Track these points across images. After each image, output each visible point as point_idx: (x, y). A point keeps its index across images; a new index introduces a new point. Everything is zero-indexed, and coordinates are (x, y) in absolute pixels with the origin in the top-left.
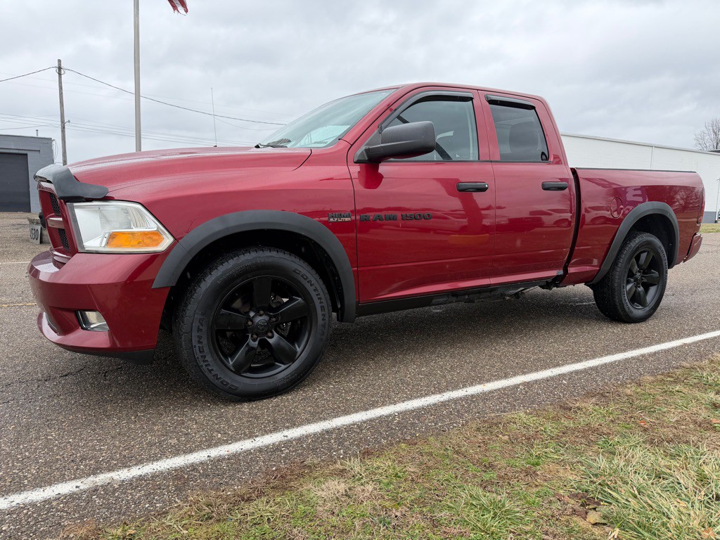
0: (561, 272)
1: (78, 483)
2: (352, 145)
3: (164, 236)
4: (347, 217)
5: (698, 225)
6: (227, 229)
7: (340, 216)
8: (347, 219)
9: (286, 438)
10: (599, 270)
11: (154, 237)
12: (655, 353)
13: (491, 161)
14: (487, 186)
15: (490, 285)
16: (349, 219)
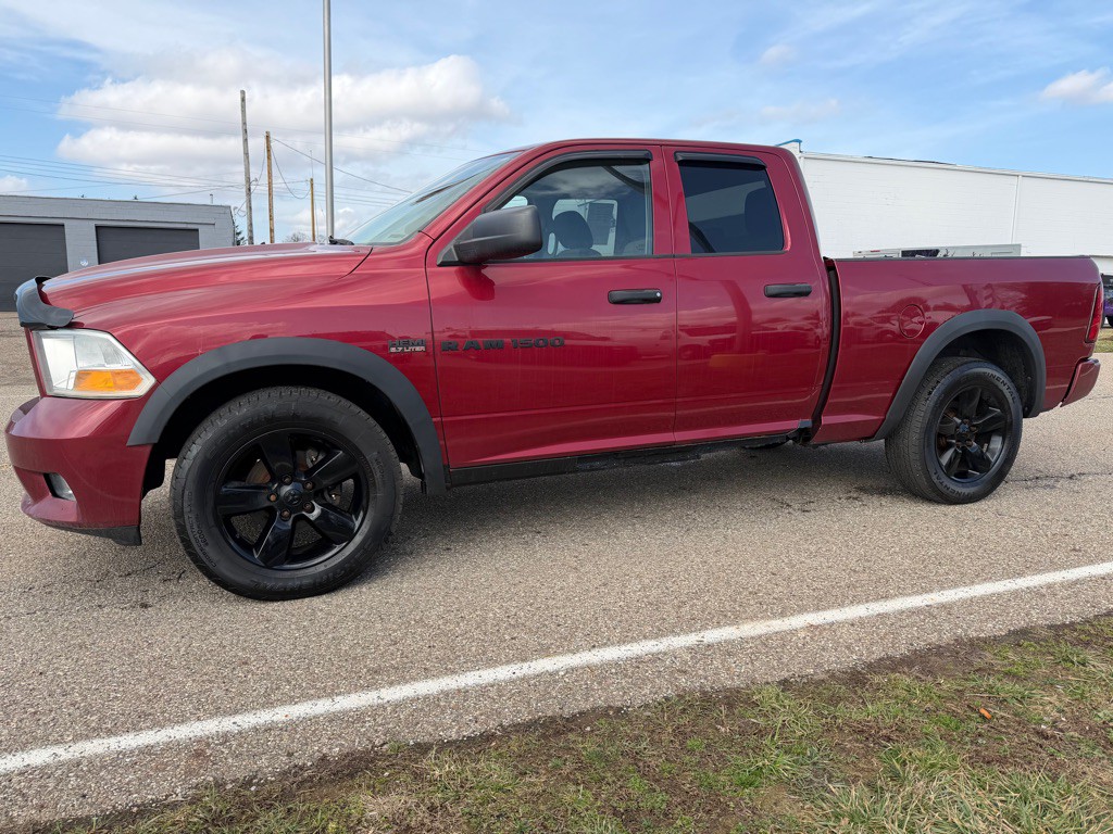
0: (807, 423)
1: (60, 750)
2: (435, 241)
3: (143, 376)
4: (418, 345)
5: (1087, 345)
6: (228, 365)
7: (407, 344)
8: (418, 349)
9: (380, 701)
10: (883, 420)
11: (129, 377)
12: (1076, 582)
13: (674, 256)
14: (659, 295)
15: (674, 443)
16: (423, 348)
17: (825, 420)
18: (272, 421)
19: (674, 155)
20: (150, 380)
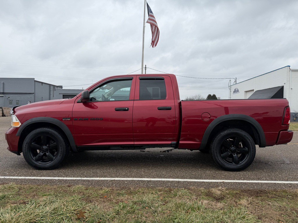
0: (175, 142)
2: (78, 98)
5: (283, 126)
7: (66, 119)
13: (134, 100)
14: (126, 109)
15: (134, 144)
17: (180, 142)
19: (139, 78)
20: (20, 124)
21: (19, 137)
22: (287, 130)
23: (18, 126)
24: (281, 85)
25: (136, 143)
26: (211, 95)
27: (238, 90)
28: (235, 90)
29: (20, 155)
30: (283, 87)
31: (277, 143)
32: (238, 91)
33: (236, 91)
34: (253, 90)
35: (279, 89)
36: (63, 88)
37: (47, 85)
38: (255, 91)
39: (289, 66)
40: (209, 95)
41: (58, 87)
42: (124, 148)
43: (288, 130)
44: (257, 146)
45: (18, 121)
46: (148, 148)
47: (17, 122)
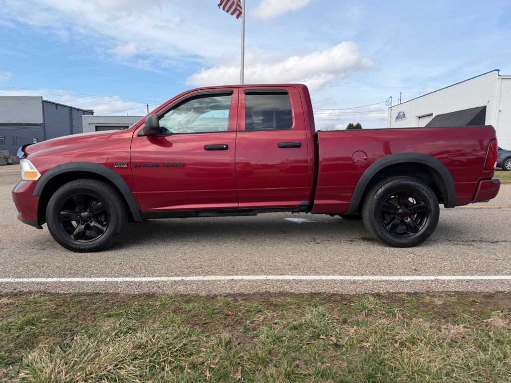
0: (306, 202)
2: (137, 128)
5: (485, 171)
7: (121, 164)
8: (125, 166)
10: (350, 203)
13: (237, 131)
14: (225, 147)
15: (239, 207)
16: (126, 166)
17: (316, 202)
18: (75, 191)
19: (244, 91)
20: (39, 175)
21: (39, 197)
22: (490, 179)
23: (37, 179)
24: (481, 105)
25: (241, 205)
26: (353, 125)
27: (404, 115)
28: (399, 114)
29: (42, 228)
30: (485, 107)
31: (474, 200)
32: (404, 117)
33: (401, 116)
34: (431, 115)
35: (478, 111)
36: (94, 114)
37: (65, 108)
38: (434, 116)
39: (499, 70)
40: (350, 124)
41: (85, 112)
42: (222, 214)
43: (493, 178)
44: (441, 206)
45: (35, 170)
46: (261, 212)
47: (33, 172)
